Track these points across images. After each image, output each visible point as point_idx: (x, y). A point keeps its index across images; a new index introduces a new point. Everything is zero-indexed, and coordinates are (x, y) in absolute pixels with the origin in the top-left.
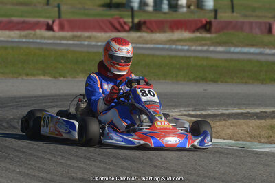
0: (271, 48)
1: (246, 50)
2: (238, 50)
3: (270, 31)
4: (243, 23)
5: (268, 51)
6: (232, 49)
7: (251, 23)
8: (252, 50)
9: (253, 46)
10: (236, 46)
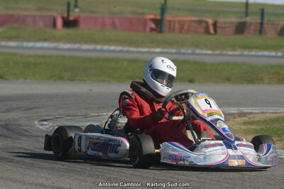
0: (65, 43)
1: (39, 44)
2: (31, 44)
3: (54, 25)
4: (26, 16)
5: (62, 46)
6: (25, 44)
7: (34, 17)
8: (46, 45)
9: (45, 40)
10: (29, 41)
